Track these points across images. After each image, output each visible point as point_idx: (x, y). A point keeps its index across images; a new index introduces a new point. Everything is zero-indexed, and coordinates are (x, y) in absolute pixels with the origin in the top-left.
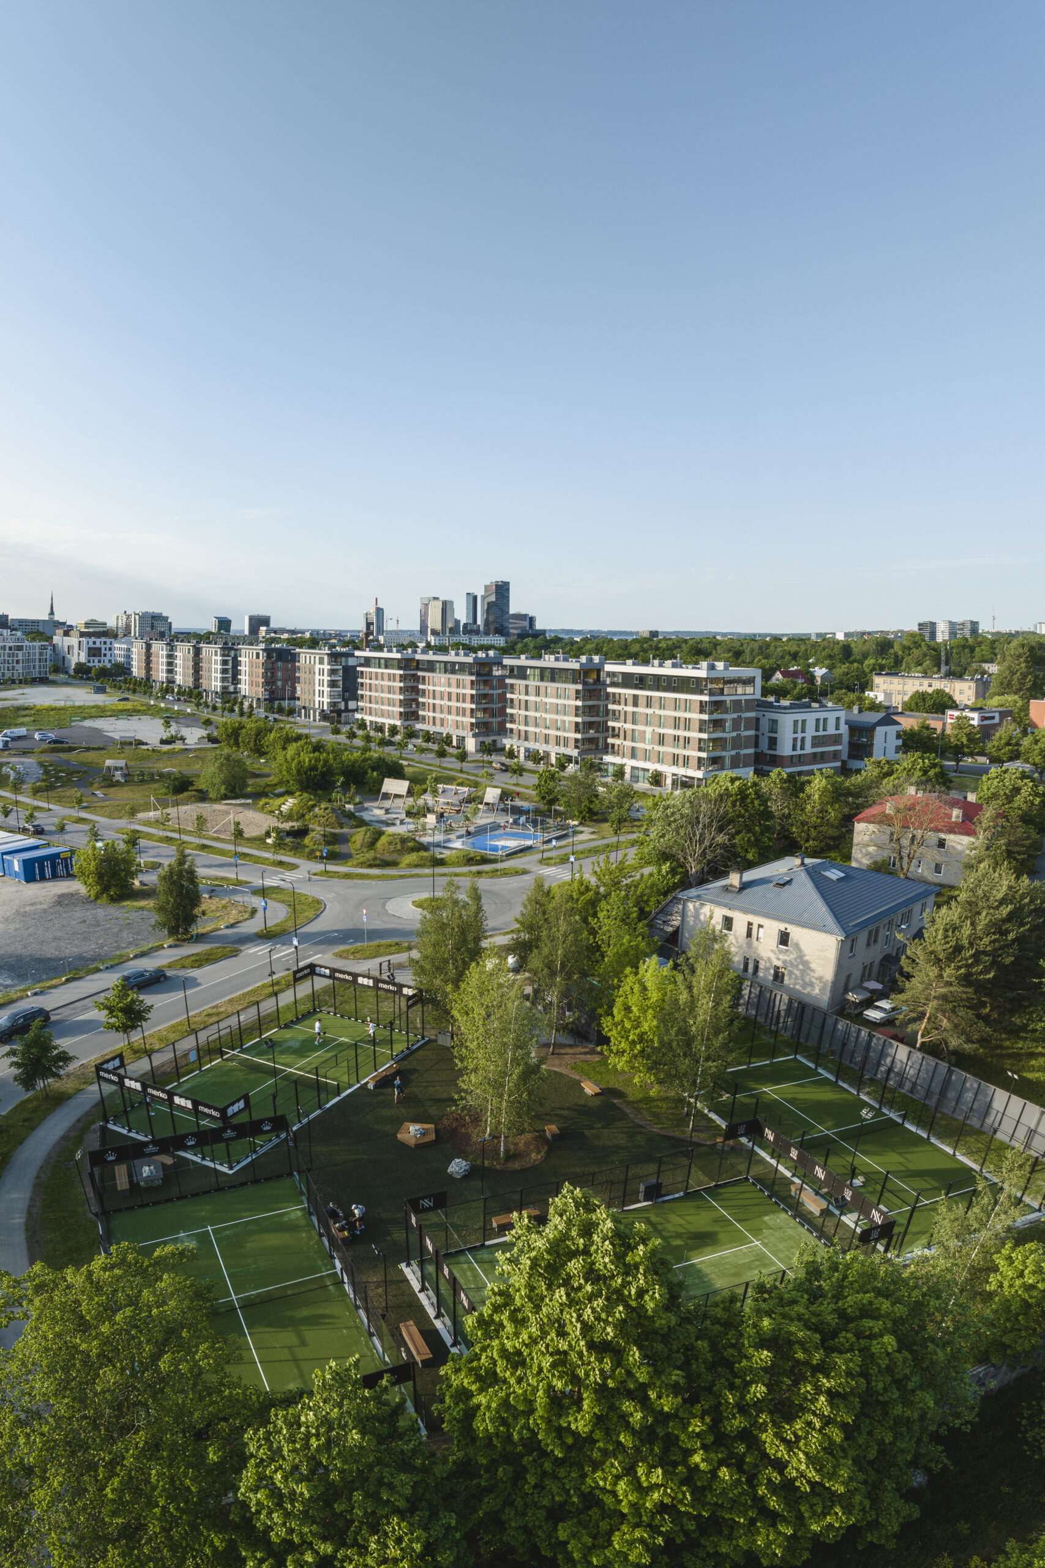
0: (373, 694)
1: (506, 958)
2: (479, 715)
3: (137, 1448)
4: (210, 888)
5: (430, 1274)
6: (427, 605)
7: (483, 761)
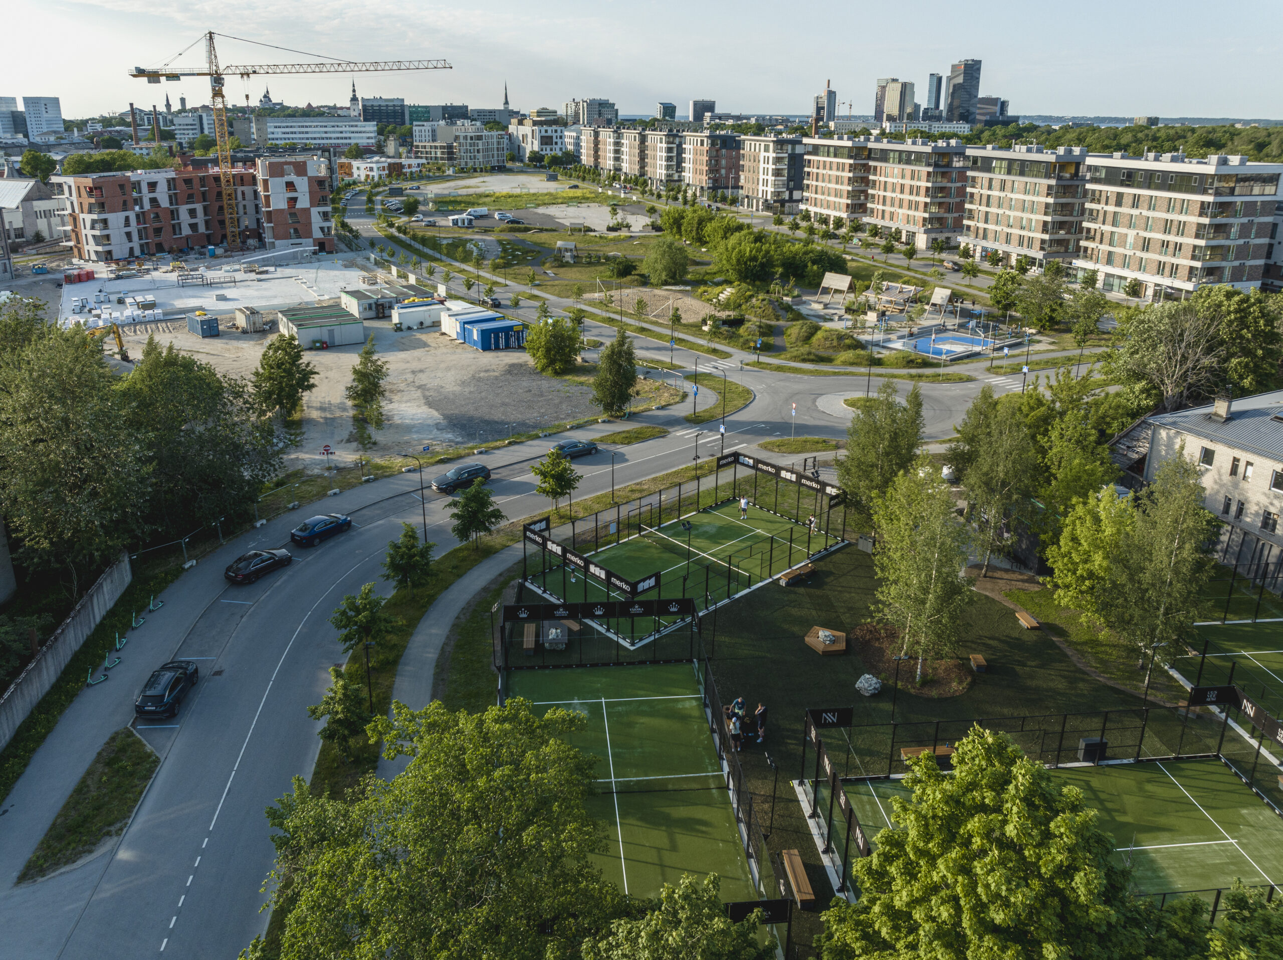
0: (820, 184)
1: (941, 469)
2: (934, 209)
3: (477, 924)
4: (646, 370)
5: (824, 799)
6: (884, 88)
7: (933, 259)
